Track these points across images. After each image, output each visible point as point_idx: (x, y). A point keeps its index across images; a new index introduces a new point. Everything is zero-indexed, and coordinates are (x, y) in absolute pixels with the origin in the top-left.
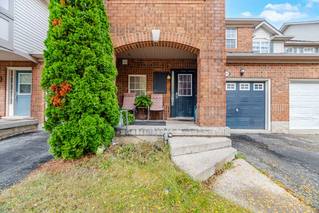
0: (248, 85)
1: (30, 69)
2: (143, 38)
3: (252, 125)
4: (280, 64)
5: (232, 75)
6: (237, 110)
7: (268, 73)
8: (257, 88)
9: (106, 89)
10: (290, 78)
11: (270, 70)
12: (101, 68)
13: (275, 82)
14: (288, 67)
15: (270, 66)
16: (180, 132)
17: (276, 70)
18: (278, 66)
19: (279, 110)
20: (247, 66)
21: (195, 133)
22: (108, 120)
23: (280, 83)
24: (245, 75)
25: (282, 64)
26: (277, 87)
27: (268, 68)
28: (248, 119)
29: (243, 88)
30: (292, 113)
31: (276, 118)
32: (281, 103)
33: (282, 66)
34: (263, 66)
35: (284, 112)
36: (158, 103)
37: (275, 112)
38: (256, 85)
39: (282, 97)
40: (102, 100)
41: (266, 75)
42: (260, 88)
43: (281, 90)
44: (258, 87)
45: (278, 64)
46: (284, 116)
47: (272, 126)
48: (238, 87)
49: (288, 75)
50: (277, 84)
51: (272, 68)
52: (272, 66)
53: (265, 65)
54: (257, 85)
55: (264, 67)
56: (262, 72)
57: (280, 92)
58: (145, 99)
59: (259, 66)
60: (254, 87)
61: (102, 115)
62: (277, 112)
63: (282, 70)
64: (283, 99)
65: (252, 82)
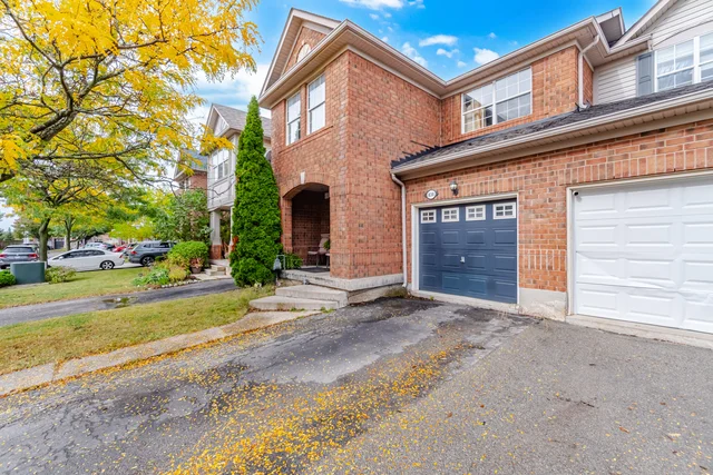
0: (481, 210)
2: (296, 182)
4: (540, 154)
5: (441, 195)
6: (463, 260)
7: (510, 180)
8: (501, 214)
10: (568, 185)
11: (515, 174)
13: (526, 198)
14: (561, 158)
15: (514, 164)
16: (314, 281)
17: (528, 172)
18: (535, 160)
19: (538, 262)
20: (466, 173)
21: (323, 283)
23: (540, 201)
24: (463, 192)
25: (544, 156)
26: (534, 209)
27: (509, 170)
28: (484, 279)
29: (473, 216)
31: (529, 282)
32: (542, 247)
33: (544, 158)
34: (499, 167)
35: (550, 268)
37: (526, 267)
38: (498, 209)
39: (546, 232)
42: (507, 213)
43: (542, 217)
44: (504, 211)
45: (535, 155)
46: (557, 278)
48: (462, 215)
49: (562, 179)
50: (532, 202)
51: (519, 168)
52: (520, 163)
53: (502, 163)
54: (501, 208)
55: (501, 169)
56: (495, 182)
57: (539, 220)
59: (491, 169)
60: (495, 211)
62: (532, 267)
63: (545, 169)
65: (489, 203)
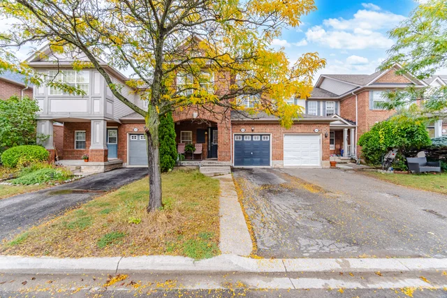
0: (259, 137)
1: (117, 127)
2: (189, 117)
3: (261, 163)
5: (247, 131)
6: (252, 153)
9: (172, 144)
10: (284, 133)
11: (271, 128)
12: (170, 136)
13: (274, 135)
16: (208, 164)
17: (275, 128)
18: (276, 125)
20: (256, 125)
21: (214, 164)
22: (173, 158)
23: (278, 136)
24: (255, 131)
26: (276, 138)
27: (270, 126)
28: (259, 159)
29: (255, 139)
30: (286, 155)
31: (275, 159)
32: (278, 149)
33: (278, 125)
35: (280, 154)
36: (199, 149)
37: (274, 154)
40: (171, 149)
41: (269, 131)
43: (278, 141)
44: (266, 138)
46: (280, 157)
47: (273, 163)
48: (252, 138)
49: (283, 131)
50: (276, 136)
53: (268, 124)
55: (267, 126)
56: (266, 129)
58: (191, 147)
59: (264, 125)
60: (263, 138)
61: (171, 155)
62: (276, 154)
64: (280, 146)
65: (261, 135)
